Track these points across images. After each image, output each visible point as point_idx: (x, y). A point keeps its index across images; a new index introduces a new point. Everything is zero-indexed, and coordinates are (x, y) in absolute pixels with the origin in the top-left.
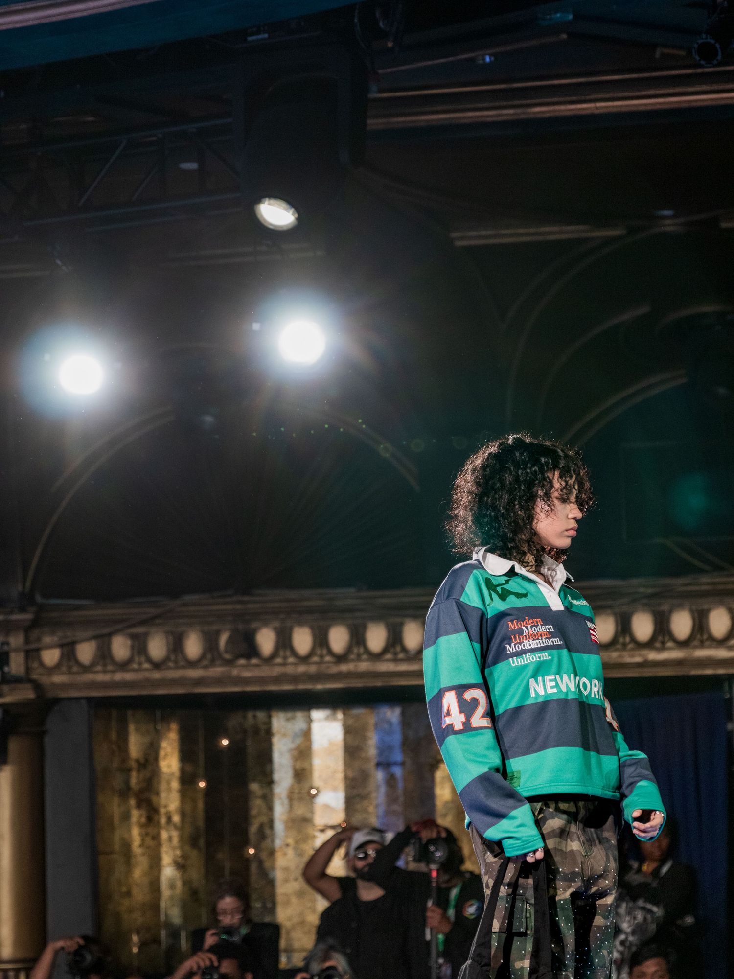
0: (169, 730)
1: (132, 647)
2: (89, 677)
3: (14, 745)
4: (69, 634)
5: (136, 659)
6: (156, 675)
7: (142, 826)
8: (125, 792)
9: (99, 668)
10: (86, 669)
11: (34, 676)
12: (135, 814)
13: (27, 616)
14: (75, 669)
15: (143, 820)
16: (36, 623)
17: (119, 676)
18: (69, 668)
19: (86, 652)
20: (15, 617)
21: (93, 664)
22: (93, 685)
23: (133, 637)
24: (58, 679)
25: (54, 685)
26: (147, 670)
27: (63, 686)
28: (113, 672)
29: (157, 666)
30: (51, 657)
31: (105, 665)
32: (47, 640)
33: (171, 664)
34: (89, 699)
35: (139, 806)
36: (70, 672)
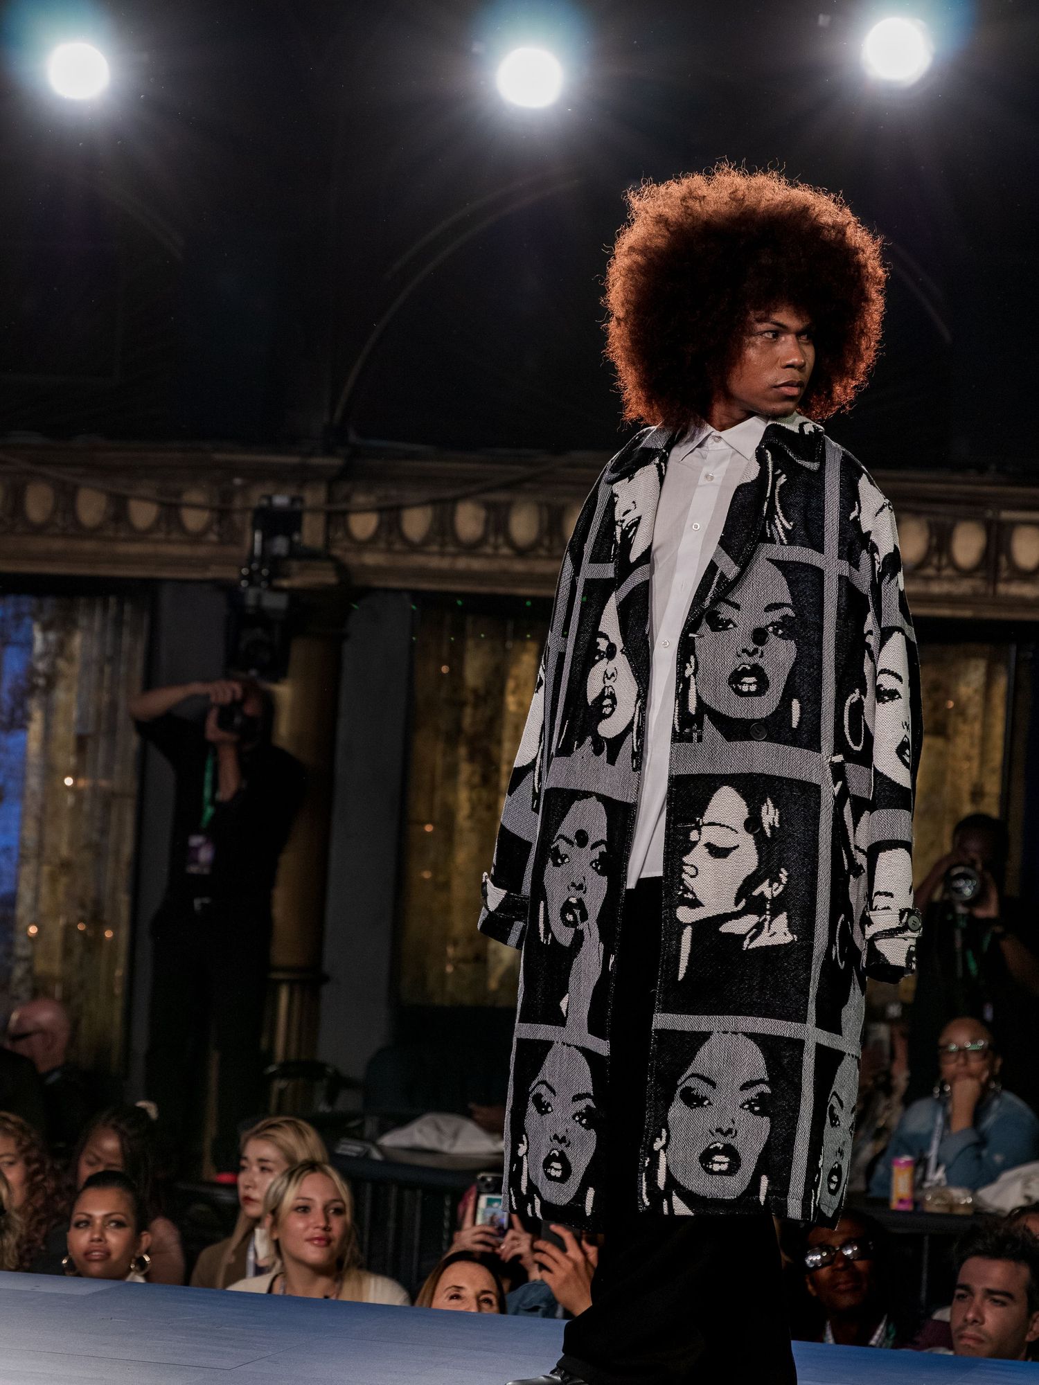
0: (524, 650)
1: (487, 522)
2: (418, 560)
3: (299, 652)
4: (394, 493)
5: (492, 539)
6: (519, 566)
7: (472, 787)
8: (453, 737)
9: (434, 548)
10: (414, 548)
11: (336, 552)
12: (466, 770)
13: (336, 462)
14: (398, 546)
15: (476, 780)
16: (345, 474)
17: (462, 563)
18: (390, 544)
19: (416, 522)
20: (317, 461)
21: (426, 541)
22: (423, 573)
23: (490, 507)
24: (371, 559)
25: (365, 568)
26: (505, 557)
27: (378, 571)
28: (455, 556)
29: (522, 552)
30: (363, 525)
31: (443, 544)
32: (360, 499)
33: (542, 552)
34: (416, 595)
35: (471, 758)
36: (389, 550)
